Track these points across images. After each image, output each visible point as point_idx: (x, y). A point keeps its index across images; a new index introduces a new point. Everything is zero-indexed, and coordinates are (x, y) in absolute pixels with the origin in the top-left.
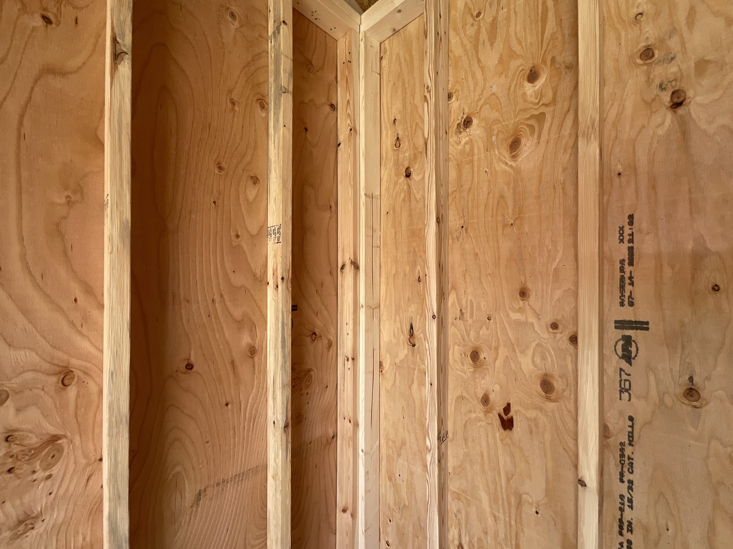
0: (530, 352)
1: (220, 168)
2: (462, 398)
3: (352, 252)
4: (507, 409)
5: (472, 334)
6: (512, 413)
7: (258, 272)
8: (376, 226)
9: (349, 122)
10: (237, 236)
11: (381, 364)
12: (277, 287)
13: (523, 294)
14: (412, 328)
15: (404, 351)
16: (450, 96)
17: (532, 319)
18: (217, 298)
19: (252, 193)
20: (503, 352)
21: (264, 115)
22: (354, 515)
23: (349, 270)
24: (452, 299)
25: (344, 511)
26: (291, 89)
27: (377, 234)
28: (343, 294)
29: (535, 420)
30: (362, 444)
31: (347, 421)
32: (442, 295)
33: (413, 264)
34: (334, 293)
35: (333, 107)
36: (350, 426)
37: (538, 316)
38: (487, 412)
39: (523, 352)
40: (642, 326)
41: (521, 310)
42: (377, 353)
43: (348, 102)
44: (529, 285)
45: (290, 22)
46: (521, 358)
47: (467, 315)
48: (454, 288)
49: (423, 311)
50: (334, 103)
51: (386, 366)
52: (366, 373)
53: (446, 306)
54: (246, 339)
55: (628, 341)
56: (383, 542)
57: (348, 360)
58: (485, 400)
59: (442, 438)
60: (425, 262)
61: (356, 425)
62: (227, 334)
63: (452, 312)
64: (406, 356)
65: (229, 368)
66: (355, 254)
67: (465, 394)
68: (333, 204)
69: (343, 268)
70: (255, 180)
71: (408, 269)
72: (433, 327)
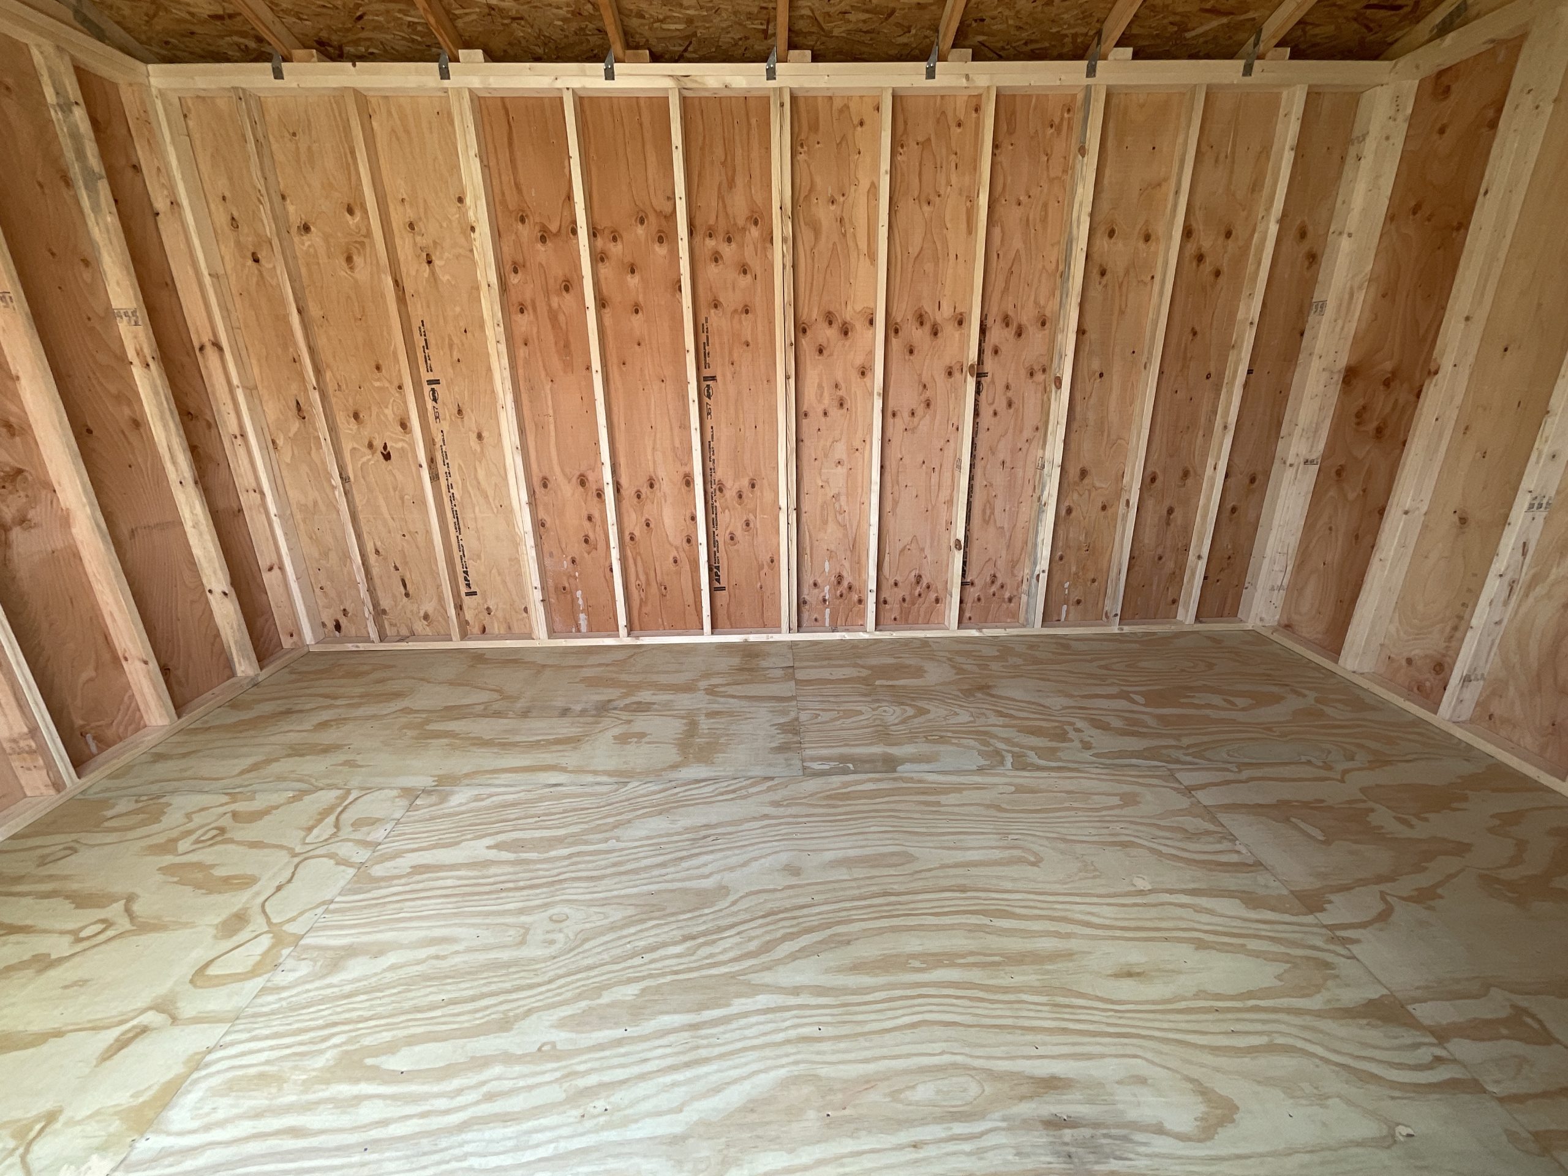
0: (390, 407)
1: (53, 254)
2: (354, 449)
3: (211, 334)
4: (385, 447)
5: (350, 400)
6: (389, 449)
7: (118, 352)
8: (230, 306)
9: (166, 192)
10: (89, 319)
11: (274, 442)
12: (148, 365)
13: (378, 368)
14: (298, 403)
15: (295, 425)
16: (283, 197)
17: (387, 385)
18: (91, 375)
19: (87, 276)
20: (375, 410)
21: (72, 193)
22: (281, 568)
23: (210, 351)
24: (328, 375)
25: (271, 569)
26: (103, 173)
27: (234, 316)
28: (210, 376)
29: (402, 448)
30: (273, 509)
31: (251, 493)
32: (318, 372)
33: (285, 347)
34: (197, 375)
35: (137, 168)
36: (258, 495)
37: (390, 382)
38: (373, 454)
39: (387, 407)
40: (437, 382)
41: (378, 380)
42: (266, 430)
43: (158, 169)
44: (381, 362)
45: (81, 101)
46: (386, 411)
47: (344, 387)
48: (328, 366)
49: (305, 387)
50: (135, 162)
51: (280, 442)
52: (261, 449)
53: (325, 382)
54: (127, 411)
55: (433, 390)
56: (317, 590)
57: (236, 437)
58: (370, 446)
59: (345, 479)
60: (295, 344)
61: (262, 494)
62: (111, 408)
63: (331, 387)
64: (299, 428)
65: (122, 436)
66: (215, 334)
67: (356, 446)
68: (169, 282)
69: (202, 348)
70: (86, 263)
71: (280, 351)
72: (316, 396)
